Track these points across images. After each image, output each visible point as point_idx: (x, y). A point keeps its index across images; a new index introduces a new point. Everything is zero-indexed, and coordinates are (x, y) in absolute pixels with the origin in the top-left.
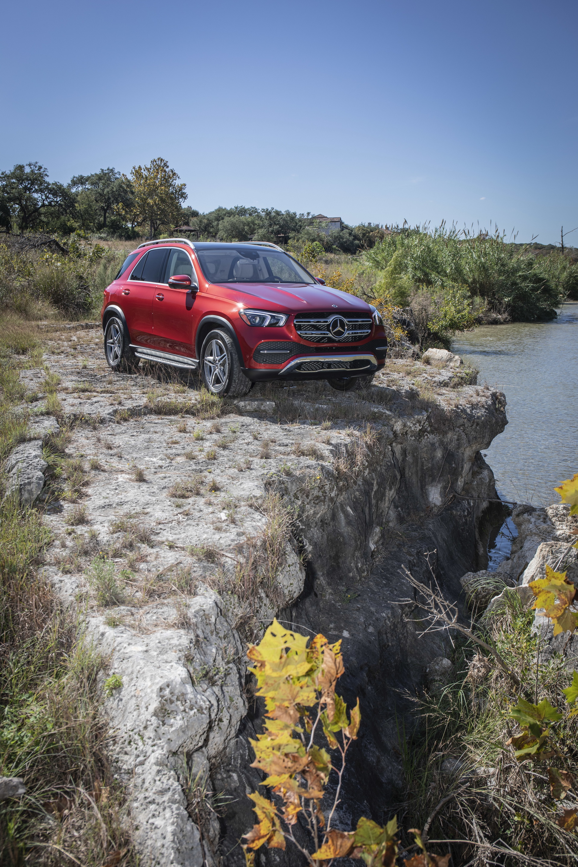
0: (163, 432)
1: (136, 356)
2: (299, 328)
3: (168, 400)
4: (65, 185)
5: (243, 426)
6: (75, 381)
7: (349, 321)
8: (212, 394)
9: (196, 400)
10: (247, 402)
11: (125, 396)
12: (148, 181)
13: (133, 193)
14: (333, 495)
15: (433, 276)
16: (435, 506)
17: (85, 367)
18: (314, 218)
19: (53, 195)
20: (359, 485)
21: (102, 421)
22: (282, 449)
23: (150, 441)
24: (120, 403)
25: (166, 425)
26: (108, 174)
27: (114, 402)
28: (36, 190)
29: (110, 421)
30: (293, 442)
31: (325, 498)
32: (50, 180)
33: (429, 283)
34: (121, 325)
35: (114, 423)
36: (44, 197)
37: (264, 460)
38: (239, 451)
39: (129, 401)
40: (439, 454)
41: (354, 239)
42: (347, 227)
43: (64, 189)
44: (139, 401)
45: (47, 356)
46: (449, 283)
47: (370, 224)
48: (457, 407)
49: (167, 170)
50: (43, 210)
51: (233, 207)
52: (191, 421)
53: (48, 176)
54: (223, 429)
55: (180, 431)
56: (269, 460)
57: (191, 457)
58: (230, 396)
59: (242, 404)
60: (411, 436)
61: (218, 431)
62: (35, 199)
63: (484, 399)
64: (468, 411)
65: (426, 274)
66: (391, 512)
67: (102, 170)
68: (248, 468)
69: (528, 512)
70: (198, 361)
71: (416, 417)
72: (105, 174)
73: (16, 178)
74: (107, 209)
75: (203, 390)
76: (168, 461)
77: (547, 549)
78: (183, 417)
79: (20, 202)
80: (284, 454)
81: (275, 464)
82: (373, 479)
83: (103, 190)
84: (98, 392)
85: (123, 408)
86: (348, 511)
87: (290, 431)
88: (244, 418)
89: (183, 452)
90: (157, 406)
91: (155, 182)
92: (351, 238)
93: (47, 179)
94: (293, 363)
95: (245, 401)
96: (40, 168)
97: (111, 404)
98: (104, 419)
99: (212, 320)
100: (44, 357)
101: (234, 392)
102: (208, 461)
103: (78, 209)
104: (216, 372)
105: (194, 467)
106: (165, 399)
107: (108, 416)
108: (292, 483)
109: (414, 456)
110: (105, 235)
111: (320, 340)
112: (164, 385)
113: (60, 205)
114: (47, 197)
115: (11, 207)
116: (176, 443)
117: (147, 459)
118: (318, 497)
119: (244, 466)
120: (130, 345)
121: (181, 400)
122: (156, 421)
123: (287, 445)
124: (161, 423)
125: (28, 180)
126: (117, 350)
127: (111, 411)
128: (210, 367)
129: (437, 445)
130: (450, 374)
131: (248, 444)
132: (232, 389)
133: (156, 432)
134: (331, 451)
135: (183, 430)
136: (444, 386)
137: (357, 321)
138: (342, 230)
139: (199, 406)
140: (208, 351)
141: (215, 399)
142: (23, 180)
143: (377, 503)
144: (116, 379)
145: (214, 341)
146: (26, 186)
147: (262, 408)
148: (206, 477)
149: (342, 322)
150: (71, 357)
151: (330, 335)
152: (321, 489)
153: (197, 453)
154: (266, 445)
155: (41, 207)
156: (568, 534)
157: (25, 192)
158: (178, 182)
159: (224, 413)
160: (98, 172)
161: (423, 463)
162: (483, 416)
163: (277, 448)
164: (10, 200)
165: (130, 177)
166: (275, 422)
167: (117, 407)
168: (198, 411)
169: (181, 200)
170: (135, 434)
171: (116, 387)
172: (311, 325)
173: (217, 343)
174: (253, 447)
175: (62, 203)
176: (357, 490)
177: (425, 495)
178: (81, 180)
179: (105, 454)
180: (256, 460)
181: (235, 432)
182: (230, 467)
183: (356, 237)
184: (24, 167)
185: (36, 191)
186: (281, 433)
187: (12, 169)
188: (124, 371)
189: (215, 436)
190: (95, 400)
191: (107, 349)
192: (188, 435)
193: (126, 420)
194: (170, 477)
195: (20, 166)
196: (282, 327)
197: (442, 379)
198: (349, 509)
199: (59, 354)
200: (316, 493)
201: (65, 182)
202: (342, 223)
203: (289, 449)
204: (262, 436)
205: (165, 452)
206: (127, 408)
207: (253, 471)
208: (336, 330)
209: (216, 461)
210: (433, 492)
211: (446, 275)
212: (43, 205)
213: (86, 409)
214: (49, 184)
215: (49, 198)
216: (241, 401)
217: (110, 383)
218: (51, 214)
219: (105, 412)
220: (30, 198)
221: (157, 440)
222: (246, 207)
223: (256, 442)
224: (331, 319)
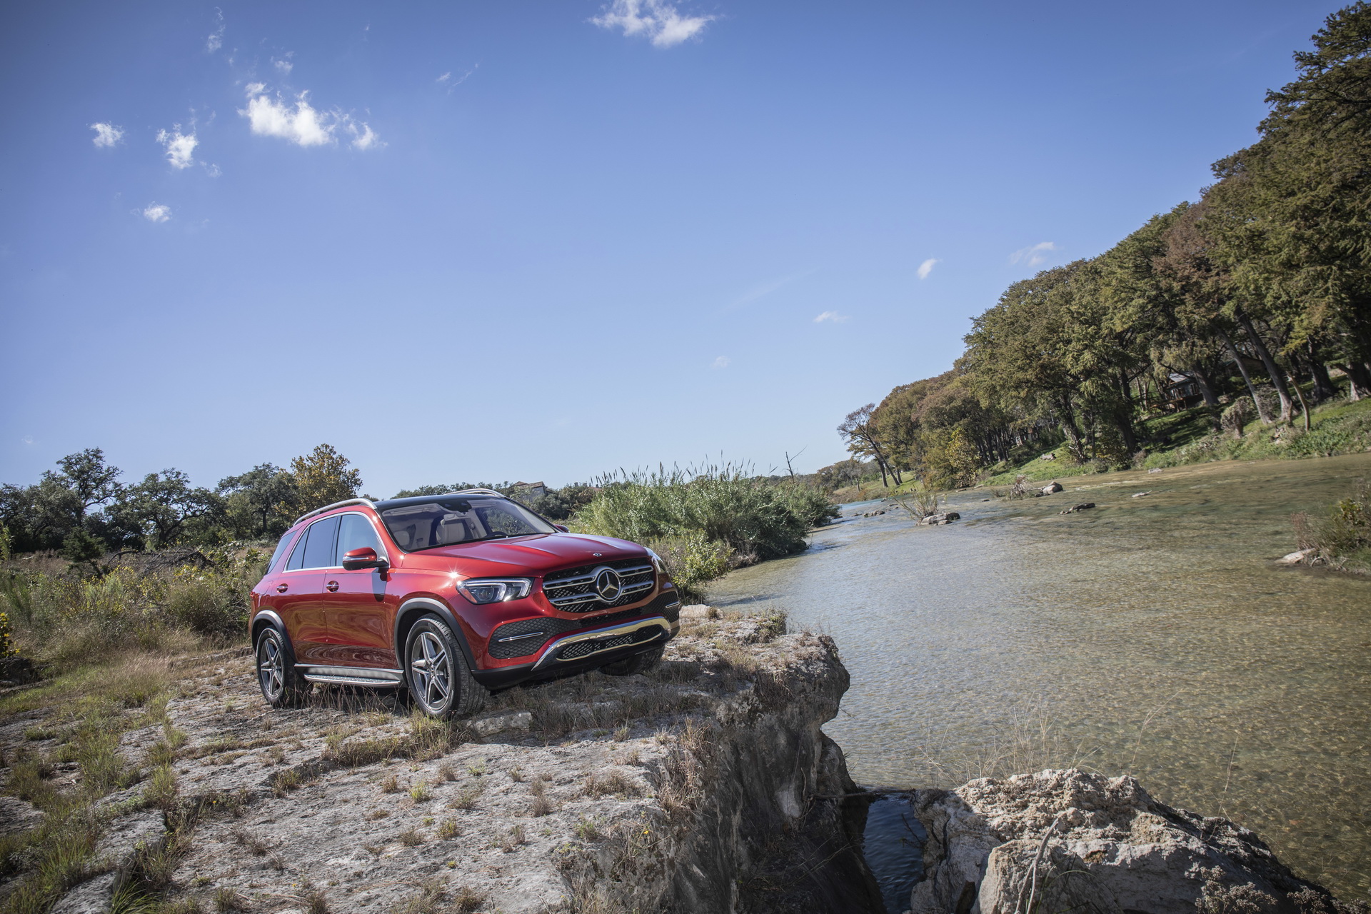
0: (359, 799)
1: (306, 682)
2: (550, 595)
3: (362, 740)
4: (212, 491)
5: (490, 760)
6: (210, 735)
7: (622, 574)
8: (431, 718)
9: (407, 732)
10: (488, 720)
11: (291, 746)
12: (313, 473)
13: (295, 488)
14: (671, 854)
15: (662, 526)
16: (794, 819)
17: (230, 710)
18: (512, 486)
19: (197, 503)
20: (699, 822)
21: (251, 799)
22: (564, 789)
23: (335, 821)
24: (282, 761)
25: (362, 784)
26: (264, 470)
27: (271, 761)
28: (174, 500)
29: (265, 796)
30: (580, 772)
31: (663, 866)
32: (191, 486)
33: (660, 535)
34: (279, 637)
35: (272, 797)
36: (185, 507)
37: (542, 819)
38: (495, 809)
39: (297, 755)
40: (782, 740)
41: (561, 503)
42: (551, 492)
43: (210, 495)
44: (314, 751)
45: (173, 703)
46: (683, 530)
47: (576, 484)
48: (788, 666)
49: (335, 456)
50: (185, 522)
51: (418, 489)
52: (403, 769)
53: (188, 482)
54: (458, 773)
55: (388, 792)
56: (553, 817)
57: (411, 841)
58: (459, 716)
59: (480, 724)
60: (740, 723)
61: (451, 778)
62: (175, 511)
63: (813, 649)
64: (803, 668)
65: (654, 526)
66: (741, 848)
67: (257, 467)
68: (521, 843)
69: (937, 799)
70: (402, 672)
71: (741, 692)
72: (261, 471)
73: (148, 489)
74: (266, 511)
75: (416, 713)
76: (372, 858)
77: (1006, 857)
78: (390, 764)
79: (156, 517)
80: (572, 798)
81: (564, 823)
82: (715, 806)
83: (260, 489)
84: (245, 748)
85: (287, 767)
86: (695, 874)
87: (566, 754)
88: (488, 746)
89: (397, 834)
90: (345, 753)
91: (322, 472)
92: (558, 502)
93: (188, 486)
94: (552, 648)
95: (483, 718)
96: (179, 474)
97: (268, 765)
98: (253, 794)
99: (416, 607)
100: (171, 704)
101: (465, 708)
102: (445, 843)
103: (230, 515)
104: (433, 681)
105: (422, 862)
106: (357, 739)
107: (260, 788)
108: (604, 853)
109: (750, 751)
110: (267, 541)
111: (584, 608)
112: (352, 718)
113: (208, 514)
114: (189, 507)
115: (145, 523)
116: (383, 815)
117: (332, 861)
118: (650, 868)
119: (510, 840)
120: (296, 665)
121: (382, 736)
122: (345, 780)
123: (572, 781)
124: (353, 783)
125: (162, 490)
126: (278, 676)
127: (265, 777)
128: (422, 675)
129: (776, 727)
130: (753, 626)
131: (506, 792)
132: (462, 704)
133: (346, 801)
134: (646, 775)
135: (392, 789)
136: (753, 642)
137: (633, 572)
138: (547, 495)
139: (412, 741)
140: (415, 652)
141: (437, 724)
142: (157, 491)
143: (725, 842)
144: (278, 719)
145: (423, 636)
146: (162, 497)
147: (513, 724)
148: (447, 879)
149: (612, 575)
150: (211, 698)
151: (599, 598)
152: (653, 849)
153: (423, 830)
154: (538, 790)
155: (182, 519)
156: (1010, 821)
157: (161, 505)
158: (348, 468)
159: (454, 744)
160: (252, 470)
161: (764, 759)
162: (823, 672)
163: (557, 789)
164: (141, 516)
165: (290, 471)
166: (539, 743)
167: (276, 768)
168: (413, 749)
169: (355, 488)
170: (310, 811)
171: (276, 732)
172: (566, 589)
173: (428, 638)
174: (516, 797)
175: (210, 511)
176: (699, 832)
177: (776, 806)
178: (231, 482)
179: (251, 870)
180: (529, 821)
181: (479, 775)
182: (487, 848)
183: (563, 501)
184: (157, 475)
185: (176, 501)
186: (555, 761)
187: (143, 480)
188: (291, 705)
189: (448, 789)
190: (238, 762)
191: (262, 677)
192: (402, 796)
193: (292, 788)
194: (378, 896)
195: (152, 475)
196: (526, 597)
197: (746, 634)
198: (696, 869)
199: (193, 696)
200: (646, 860)
201: (212, 487)
202: (544, 488)
203: (578, 787)
204: (525, 772)
205: (364, 839)
206: (293, 766)
207: (532, 847)
208: (605, 590)
209: (458, 840)
210: (785, 798)
211: (677, 521)
212: (185, 517)
213: (222, 783)
214: (190, 491)
215: (192, 508)
216: (478, 720)
217: (268, 728)
218: (196, 526)
219: (255, 780)
220: (167, 511)
221: (350, 816)
222: (433, 487)
223: (520, 786)
224: (596, 574)
